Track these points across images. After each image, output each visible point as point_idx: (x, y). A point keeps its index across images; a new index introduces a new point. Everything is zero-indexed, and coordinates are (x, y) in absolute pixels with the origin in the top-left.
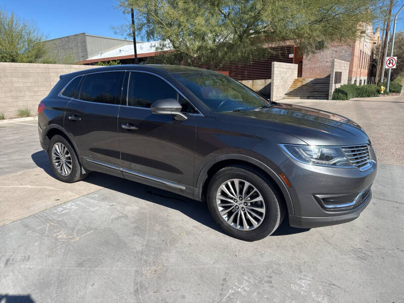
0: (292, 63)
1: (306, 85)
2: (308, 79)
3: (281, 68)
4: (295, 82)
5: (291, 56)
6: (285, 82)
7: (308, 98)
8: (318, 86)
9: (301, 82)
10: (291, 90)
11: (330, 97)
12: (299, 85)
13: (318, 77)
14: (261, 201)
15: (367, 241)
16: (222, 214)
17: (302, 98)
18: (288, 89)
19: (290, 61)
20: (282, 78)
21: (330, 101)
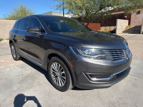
0: (126, 19)
1: (131, 28)
2: (132, 26)
3: (120, 21)
4: (127, 27)
5: (126, 17)
6: (122, 27)
7: (132, 33)
8: (136, 29)
9: (129, 27)
10: (125, 30)
11: (141, 33)
12: (128, 28)
13: (137, 25)
14: (64, 74)
15: (120, 99)
16: (53, 78)
17: (129, 33)
18: (124, 30)
19: (125, 19)
20: (121, 26)
21: (141, 35)
